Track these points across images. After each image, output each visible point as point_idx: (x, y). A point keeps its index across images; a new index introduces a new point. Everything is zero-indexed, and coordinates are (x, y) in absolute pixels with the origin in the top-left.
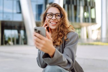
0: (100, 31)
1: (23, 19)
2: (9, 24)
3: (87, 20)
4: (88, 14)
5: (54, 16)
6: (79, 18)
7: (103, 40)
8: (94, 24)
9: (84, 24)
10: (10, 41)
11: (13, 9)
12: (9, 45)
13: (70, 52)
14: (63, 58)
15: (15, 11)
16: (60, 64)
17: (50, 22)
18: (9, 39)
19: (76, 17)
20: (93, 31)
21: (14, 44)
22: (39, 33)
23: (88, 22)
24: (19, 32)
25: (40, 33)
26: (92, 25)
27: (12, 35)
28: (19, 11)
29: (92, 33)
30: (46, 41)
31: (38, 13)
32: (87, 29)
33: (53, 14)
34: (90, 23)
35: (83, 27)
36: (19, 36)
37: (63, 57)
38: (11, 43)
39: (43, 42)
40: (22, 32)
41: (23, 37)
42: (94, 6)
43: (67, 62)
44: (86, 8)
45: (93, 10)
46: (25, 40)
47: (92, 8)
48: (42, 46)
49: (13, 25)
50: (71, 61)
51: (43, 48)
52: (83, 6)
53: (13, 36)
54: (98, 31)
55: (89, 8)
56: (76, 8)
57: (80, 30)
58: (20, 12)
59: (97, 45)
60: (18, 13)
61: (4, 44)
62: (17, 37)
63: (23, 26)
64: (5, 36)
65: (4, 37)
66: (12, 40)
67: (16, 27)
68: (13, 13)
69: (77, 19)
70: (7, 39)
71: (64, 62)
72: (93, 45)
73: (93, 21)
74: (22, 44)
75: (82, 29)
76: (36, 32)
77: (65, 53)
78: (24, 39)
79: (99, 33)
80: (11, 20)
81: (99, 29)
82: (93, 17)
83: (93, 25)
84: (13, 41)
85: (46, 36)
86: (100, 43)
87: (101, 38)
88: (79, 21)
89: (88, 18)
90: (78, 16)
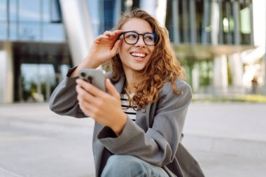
1: (67, 37)
2: (32, 51)
3: (229, 38)
4: (232, 23)
5: (141, 38)
6: (209, 34)
8: (248, 49)
9: (223, 49)
10: (36, 92)
11: (41, 12)
12: (35, 101)
15: (47, 17)
16: (136, 151)
17: (131, 53)
18: (34, 86)
19: (200, 31)
20: (244, 65)
22: (91, 83)
23: (233, 43)
24: (57, 71)
25: (93, 82)
27: (39, 77)
28: (56, 18)
31: (103, 21)
32: (228, 61)
33: (139, 35)
34: (238, 47)
35: (219, 55)
38: (38, 96)
39: (99, 102)
40: (65, 69)
42: (247, 1)
44: (228, 6)
45: (245, 13)
47: (242, 7)
49: (41, 53)
52: (218, 2)
53: (43, 80)
54: (258, 67)
55: (236, 6)
56: (200, 9)
57: (210, 64)
58: (60, 21)
60: (53, 22)
61: (22, 100)
62: (53, 81)
63: (66, 54)
64: (23, 79)
65: (20, 83)
66: (39, 89)
67: (50, 57)
68: (42, 23)
70: (28, 87)
72: (243, 101)
73: (246, 40)
75: (217, 61)
76: (85, 80)
77: (156, 126)
79: (260, 70)
80: (38, 39)
81: (260, 61)
83: (244, 50)
84: (44, 93)
88: (210, 41)
89: (233, 34)
90: (207, 29)
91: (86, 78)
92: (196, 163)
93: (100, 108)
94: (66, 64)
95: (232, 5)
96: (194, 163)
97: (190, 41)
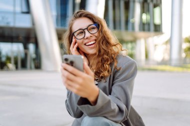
0: (169, 46)
1: (33, 24)
2: (6, 33)
3: (146, 27)
4: (149, 17)
6: (133, 24)
7: (174, 62)
8: (158, 35)
9: (142, 34)
10: (10, 63)
11: (14, 6)
12: (8, 69)
13: (123, 93)
14: (112, 104)
15: (18, 9)
17: (85, 44)
18: (9, 59)
19: (127, 22)
20: (156, 45)
21: (17, 68)
22: (72, 65)
23: (149, 30)
24: (26, 48)
25: (74, 65)
26: (154, 36)
27: (12, 52)
28: (25, 10)
29: (155, 49)
30: (84, 79)
32: (146, 42)
34: (152, 33)
35: (140, 39)
36: (26, 55)
37: (111, 101)
38: (11, 66)
40: (31, 47)
41: (34, 56)
42: (159, 2)
43: (117, 109)
44: (146, 5)
45: (157, 10)
46: (37, 61)
47: (155, 6)
48: (77, 86)
49: (14, 35)
50: (124, 107)
51: (79, 90)
52: (140, 2)
53: (15, 54)
54: (165, 46)
55: (151, 5)
56: (127, 6)
57: (134, 44)
58: (28, 12)
59: (163, 71)
60: (23, 13)
62: (23, 55)
63: (32, 36)
64: (0, 53)
66: (13, 61)
67: (21, 38)
68: (15, 13)
69: (130, 26)
70: (4, 59)
71: (113, 111)
72: (155, 70)
73: (158, 29)
74: (31, 68)
75: (138, 42)
77: (114, 94)
78: (34, 60)
79: (166, 49)
80: (12, 25)
81: (167, 43)
82: (157, 21)
84: (16, 63)
85: (83, 70)
86: (167, 68)
87: (170, 59)
88: (133, 29)
89: (149, 24)
90: (131, 20)
91: (69, 62)
92: (140, 118)
93: (81, 85)
94: (33, 43)
95: (148, 4)
96: (138, 118)
97: (120, 29)
